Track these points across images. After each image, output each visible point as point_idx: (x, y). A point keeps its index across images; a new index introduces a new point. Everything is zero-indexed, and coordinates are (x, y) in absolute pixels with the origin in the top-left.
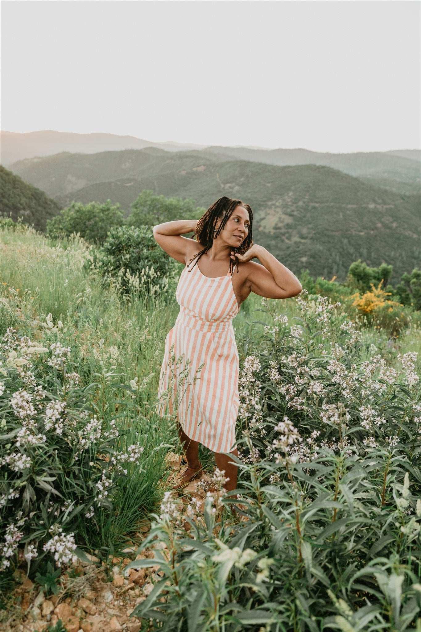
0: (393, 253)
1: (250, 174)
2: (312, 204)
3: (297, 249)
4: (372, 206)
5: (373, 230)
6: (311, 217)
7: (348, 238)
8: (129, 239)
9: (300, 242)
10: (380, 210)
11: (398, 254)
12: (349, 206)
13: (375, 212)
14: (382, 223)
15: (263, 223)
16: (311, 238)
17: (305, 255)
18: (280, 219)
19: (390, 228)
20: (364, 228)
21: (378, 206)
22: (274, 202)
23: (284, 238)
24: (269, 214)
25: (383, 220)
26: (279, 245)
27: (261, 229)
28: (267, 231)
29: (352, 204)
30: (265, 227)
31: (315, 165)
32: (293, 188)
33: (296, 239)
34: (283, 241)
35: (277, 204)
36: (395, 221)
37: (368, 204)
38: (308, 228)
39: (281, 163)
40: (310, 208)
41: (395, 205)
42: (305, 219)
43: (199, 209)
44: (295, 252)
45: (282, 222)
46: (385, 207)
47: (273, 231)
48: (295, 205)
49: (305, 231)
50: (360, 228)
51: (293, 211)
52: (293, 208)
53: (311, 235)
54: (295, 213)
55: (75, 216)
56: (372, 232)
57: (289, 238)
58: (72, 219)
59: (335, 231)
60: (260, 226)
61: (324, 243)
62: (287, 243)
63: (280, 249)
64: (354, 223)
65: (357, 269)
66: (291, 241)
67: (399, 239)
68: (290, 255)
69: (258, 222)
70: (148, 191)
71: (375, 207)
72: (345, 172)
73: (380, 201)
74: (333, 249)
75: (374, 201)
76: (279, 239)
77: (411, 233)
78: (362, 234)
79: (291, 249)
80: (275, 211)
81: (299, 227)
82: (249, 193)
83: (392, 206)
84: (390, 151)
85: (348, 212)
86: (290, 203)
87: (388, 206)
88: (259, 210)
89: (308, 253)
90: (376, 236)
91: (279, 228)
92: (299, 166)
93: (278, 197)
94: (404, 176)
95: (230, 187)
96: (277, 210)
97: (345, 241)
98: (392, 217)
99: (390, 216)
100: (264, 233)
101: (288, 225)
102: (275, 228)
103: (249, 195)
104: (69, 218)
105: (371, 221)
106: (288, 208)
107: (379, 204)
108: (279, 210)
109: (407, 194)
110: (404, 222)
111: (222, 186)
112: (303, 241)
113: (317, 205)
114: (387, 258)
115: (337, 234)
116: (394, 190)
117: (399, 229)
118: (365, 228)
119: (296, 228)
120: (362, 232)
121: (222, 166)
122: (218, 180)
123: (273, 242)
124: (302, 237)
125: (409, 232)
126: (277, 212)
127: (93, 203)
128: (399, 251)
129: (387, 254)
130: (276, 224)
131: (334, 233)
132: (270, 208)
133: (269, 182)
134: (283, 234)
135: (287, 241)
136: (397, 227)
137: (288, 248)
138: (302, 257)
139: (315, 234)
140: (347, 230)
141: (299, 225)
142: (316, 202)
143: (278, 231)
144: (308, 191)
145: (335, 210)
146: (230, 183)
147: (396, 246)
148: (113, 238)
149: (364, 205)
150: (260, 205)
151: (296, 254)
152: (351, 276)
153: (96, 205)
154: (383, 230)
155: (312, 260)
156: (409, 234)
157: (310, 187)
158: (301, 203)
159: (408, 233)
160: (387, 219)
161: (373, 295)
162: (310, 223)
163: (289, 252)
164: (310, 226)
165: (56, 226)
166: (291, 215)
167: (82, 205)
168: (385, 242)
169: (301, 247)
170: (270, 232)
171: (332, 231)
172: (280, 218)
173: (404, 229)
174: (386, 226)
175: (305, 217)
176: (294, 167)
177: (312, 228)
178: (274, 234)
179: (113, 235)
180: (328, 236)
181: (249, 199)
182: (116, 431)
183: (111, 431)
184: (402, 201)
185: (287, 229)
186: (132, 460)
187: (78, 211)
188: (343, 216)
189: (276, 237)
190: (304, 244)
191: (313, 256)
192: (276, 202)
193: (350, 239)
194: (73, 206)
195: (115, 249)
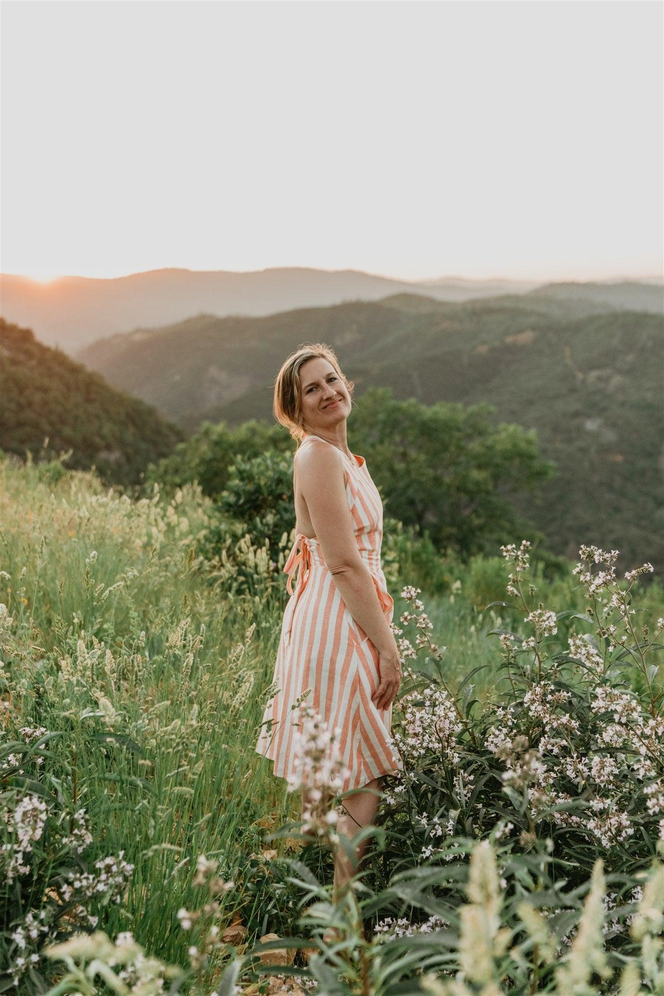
1: (649, 344)
43: (505, 430)
55: (209, 455)
58: (203, 461)
70: (380, 391)
82: (648, 390)
95: (599, 379)
103: (649, 396)
111: (580, 376)
121: (577, 328)
122: (569, 361)
127: (252, 423)
146: (599, 367)
153: (259, 428)
165: (169, 478)
167: (227, 430)
181: (650, 406)
182: (83, 831)
183: (76, 831)
186: (101, 887)
187: (217, 443)
194: (207, 433)
195: (244, 503)
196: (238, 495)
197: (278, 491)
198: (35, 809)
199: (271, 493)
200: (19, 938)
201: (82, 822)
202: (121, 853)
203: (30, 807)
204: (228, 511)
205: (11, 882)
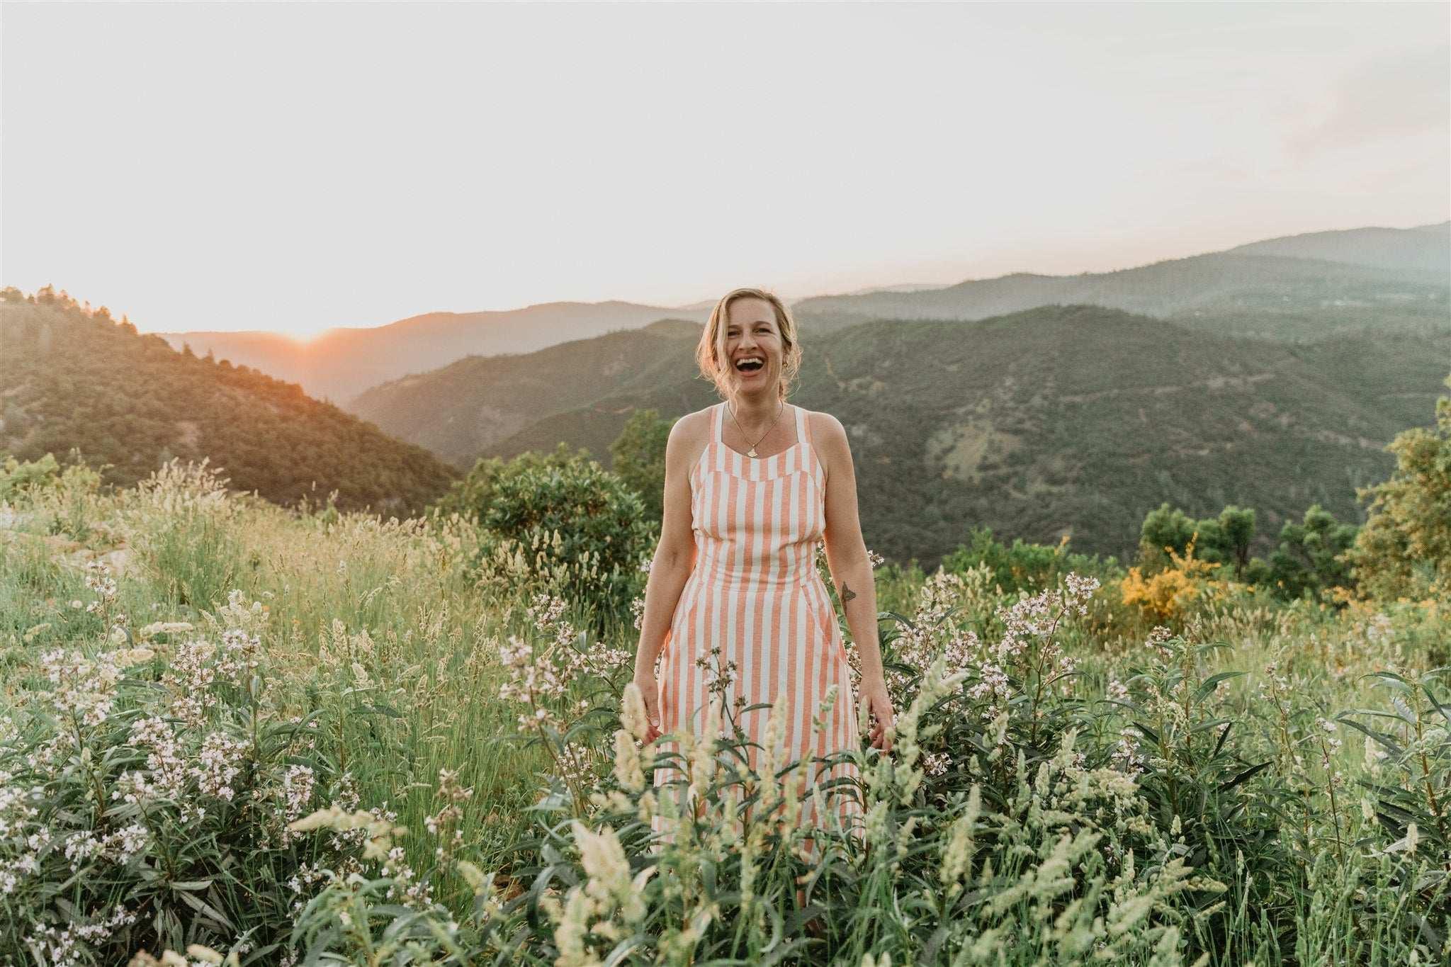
0: (1293, 491)
1: (904, 349)
2: (1065, 399)
3: (1045, 511)
4: (1217, 383)
5: (1229, 439)
6: (1067, 430)
7: (1169, 468)
8: (543, 496)
9: (1050, 494)
10: (1241, 389)
11: (1307, 491)
12: (1159, 391)
13: (1227, 397)
14: (1251, 419)
15: (951, 460)
16: (1076, 481)
17: (1069, 523)
18: (994, 448)
19: (1273, 429)
20: (1206, 440)
21: (1234, 381)
22: (970, 407)
23: (1008, 488)
24: (962, 436)
25: (1252, 412)
26: (999, 507)
27: (948, 474)
28: (962, 476)
29: (1165, 385)
30: (957, 469)
31: (1058, 307)
32: (1012, 367)
33: (1039, 486)
34: (1006, 496)
35: (980, 410)
36: (1282, 410)
37: (1206, 378)
38: (1064, 457)
39: (976, 314)
40: (1062, 408)
41: (1276, 372)
42: (1053, 437)
44: (1040, 519)
45: (999, 450)
46: (1252, 379)
47: (977, 477)
48: (1022, 407)
49: (1057, 465)
50: (1195, 441)
51: (1021, 421)
52: (1019, 415)
53: (1074, 474)
54: (1028, 425)
56: (1229, 446)
57: (1020, 488)
59: (1133, 456)
60: (945, 468)
61: (1111, 486)
62: (1014, 499)
63: (1002, 517)
64: (1179, 430)
65: (1161, 527)
66: (1025, 493)
67: (1302, 452)
68: (1027, 527)
69: (938, 458)
70: (647, 412)
71: (1227, 383)
72: (1136, 310)
73: (1236, 368)
74: (1134, 498)
75: (1222, 370)
76: (996, 492)
77: (1332, 435)
78: (1204, 453)
79: (1030, 512)
80: (976, 426)
81: (1041, 457)
82: (907, 392)
83: (1267, 376)
84: (1241, 247)
85: (1158, 406)
86: (1011, 404)
87: (1257, 378)
88: (936, 430)
89: (1073, 518)
90: (1241, 454)
91: (994, 467)
92: (1019, 315)
93: (979, 393)
94: (1285, 299)
95: (860, 386)
96: (981, 423)
97: (1164, 476)
98: (1273, 400)
99: (1269, 400)
100: (958, 482)
101: (1012, 456)
102: (983, 467)
103: (908, 398)
104: (474, 496)
105: (1221, 419)
106: (1007, 415)
107: (1235, 375)
108: (987, 424)
109: (1303, 341)
110: (1308, 409)
111: (842, 385)
112: (1055, 489)
113: (1078, 399)
114: (1280, 504)
115: (1138, 461)
116: (1267, 335)
117: (1297, 427)
118: (1208, 438)
119: (1033, 461)
120: (1202, 448)
121: (835, 339)
122: (830, 372)
123: (983, 502)
124: (1053, 480)
125: (1326, 433)
126: (983, 430)
127: (526, 455)
128: (1309, 481)
129: (1278, 493)
130: (985, 458)
131: (1132, 460)
132: (964, 421)
133: (952, 363)
134: (1005, 479)
135: (1015, 494)
136: (1291, 426)
137: (1022, 510)
138: (1061, 528)
139: (1083, 468)
140: (1163, 450)
141: (1040, 452)
142: (1075, 393)
143: (991, 473)
144: (1050, 369)
145: (1126, 405)
146: (858, 376)
147: (1298, 470)
148: (507, 496)
149: (1196, 384)
150: (939, 419)
151: (1043, 523)
152: (1149, 545)
153: (534, 459)
154: (1256, 436)
155: (1086, 533)
156: (1327, 437)
157: (1053, 360)
158: (1037, 401)
159: (1322, 435)
160: (1263, 410)
161: (1179, 573)
162: (1066, 445)
163: (1026, 519)
164: (1070, 451)
166: (1016, 432)
167: (501, 464)
168: (1268, 464)
169: (1054, 505)
170: (971, 478)
171: (1127, 456)
172: (991, 442)
173: (1312, 426)
174: (1260, 425)
175: (1052, 431)
176: (1009, 317)
177: (1074, 456)
178: (983, 480)
179: (504, 490)
180: (1118, 470)
181: (910, 408)
184: (1292, 359)
185: (1011, 465)
188: (1147, 415)
189: (988, 488)
190: (1060, 497)
191: (1087, 524)
192: (977, 405)
193: (1174, 471)
194: (482, 467)
195: (511, 518)
196: (504, 511)
197: (542, 504)
198: (302, 774)
199: (535, 506)
200: (295, 885)
201: (349, 784)
202: (385, 803)
203: (298, 772)
204: (496, 527)
205: (286, 847)
